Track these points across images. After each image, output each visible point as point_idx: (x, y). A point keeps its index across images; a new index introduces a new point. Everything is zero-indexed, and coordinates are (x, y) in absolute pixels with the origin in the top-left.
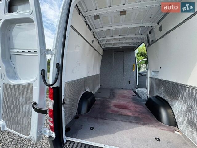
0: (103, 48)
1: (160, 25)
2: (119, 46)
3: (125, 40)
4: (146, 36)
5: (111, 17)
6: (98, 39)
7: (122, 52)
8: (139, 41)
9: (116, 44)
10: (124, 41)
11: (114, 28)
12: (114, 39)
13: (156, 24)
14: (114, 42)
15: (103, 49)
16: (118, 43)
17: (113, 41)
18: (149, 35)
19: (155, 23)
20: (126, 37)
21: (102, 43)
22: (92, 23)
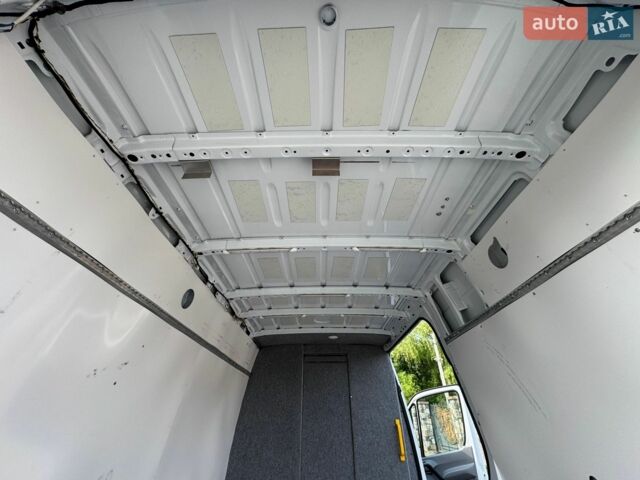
0: (254, 334)
1: (486, 242)
2: (324, 331)
3: (346, 305)
4: (429, 295)
5: (272, 186)
6: (228, 295)
7: (338, 359)
8: (403, 314)
9: (310, 319)
10: (343, 311)
11: (293, 244)
12: (299, 296)
13: (467, 243)
14: (304, 312)
15: (256, 340)
16: (319, 317)
17: (297, 308)
18: (443, 288)
19: (459, 240)
20: (349, 291)
21: (251, 314)
22: (184, 206)
